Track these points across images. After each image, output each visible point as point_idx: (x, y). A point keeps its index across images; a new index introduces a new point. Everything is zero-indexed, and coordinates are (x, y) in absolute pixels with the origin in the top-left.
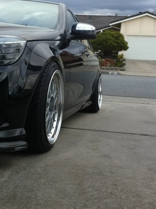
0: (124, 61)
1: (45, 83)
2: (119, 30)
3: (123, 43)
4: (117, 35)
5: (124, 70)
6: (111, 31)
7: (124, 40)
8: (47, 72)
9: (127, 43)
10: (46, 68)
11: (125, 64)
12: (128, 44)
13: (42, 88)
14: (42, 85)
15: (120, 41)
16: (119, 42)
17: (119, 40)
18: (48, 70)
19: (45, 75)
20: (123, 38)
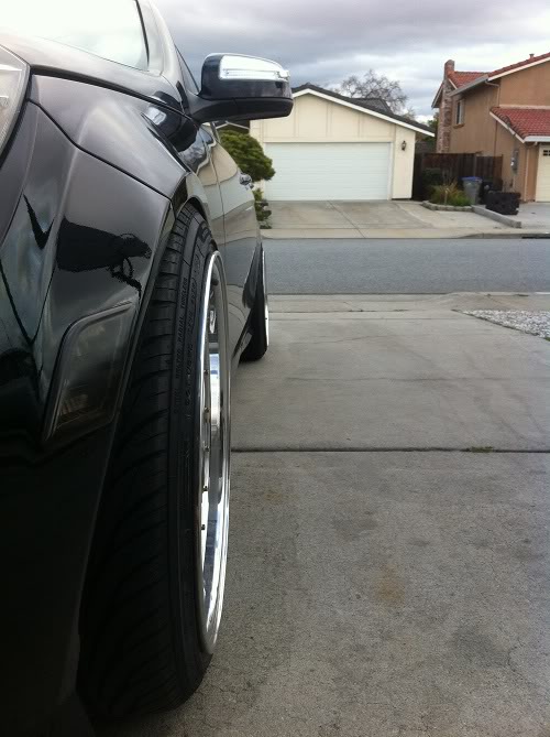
0: (267, 204)
1: (178, 345)
2: (247, 131)
3: (262, 162)
4: (245, 143)
5: (270, 228)
6: (231, 134)
7: (262, 154)
8: (179, 275)
9: (270, 162)
10: (168, 249)
11: (269, 213)
12: (273, 163)
13: (162, 382)
14: (164, 366)
15: (253, 158)
16: (251, 160)
17: (252, 155)
18: (182, 260)
19: (170, 296)
20: (261, 149)
